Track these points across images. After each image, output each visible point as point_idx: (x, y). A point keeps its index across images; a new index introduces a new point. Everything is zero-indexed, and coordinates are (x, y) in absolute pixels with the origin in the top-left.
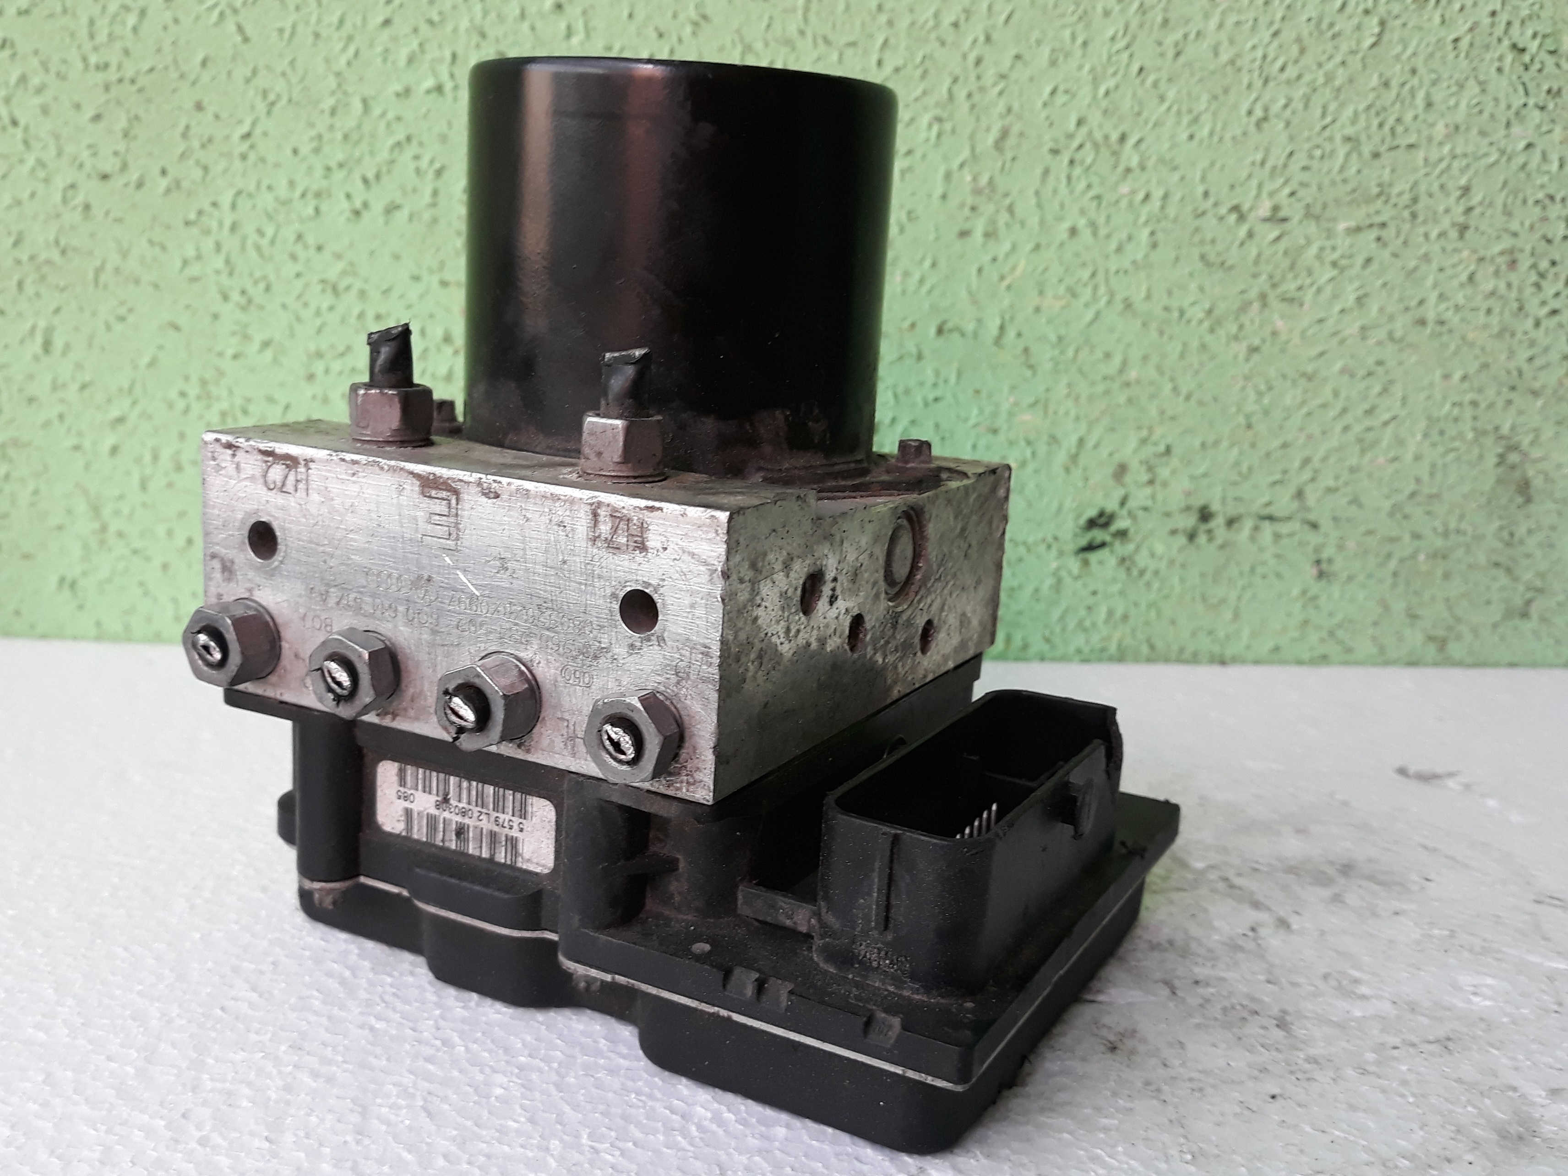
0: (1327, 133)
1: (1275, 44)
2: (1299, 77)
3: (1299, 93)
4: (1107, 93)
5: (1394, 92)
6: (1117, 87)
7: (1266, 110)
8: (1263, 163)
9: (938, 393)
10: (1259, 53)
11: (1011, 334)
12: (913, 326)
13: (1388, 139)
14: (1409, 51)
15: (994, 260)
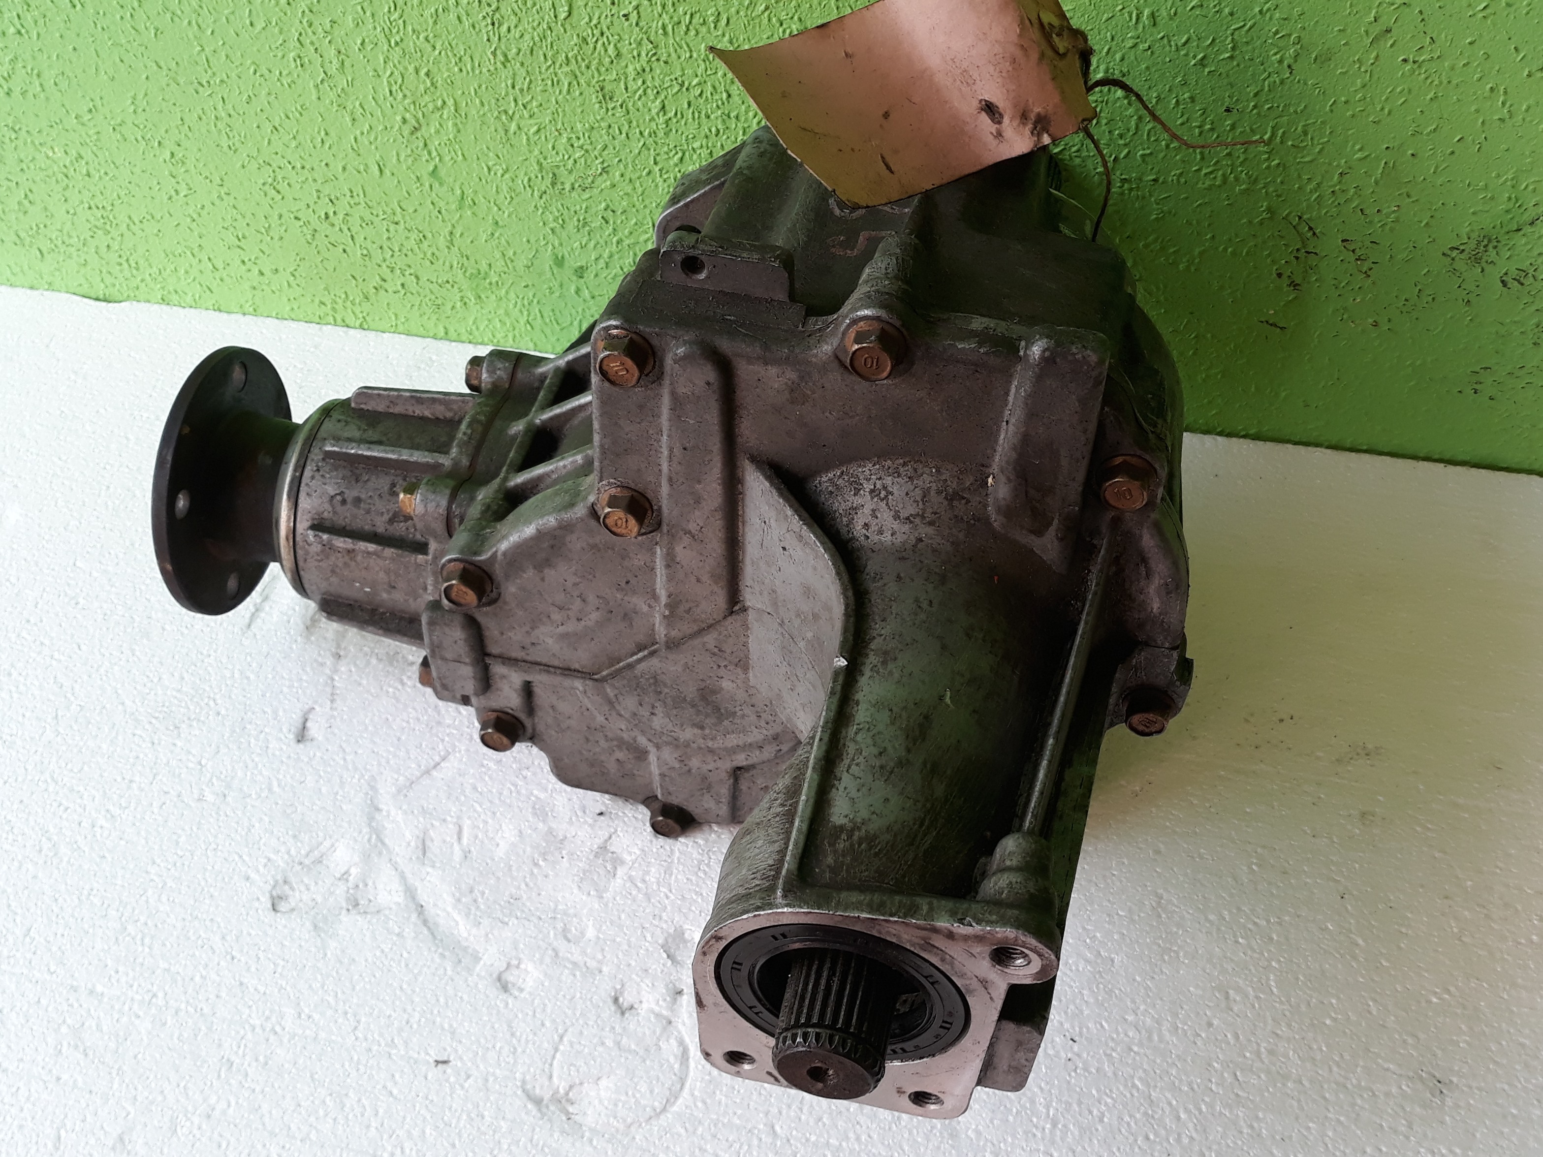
0: (552, 69)
1: (497, 15)
2: (522, 36)
3: (525, 45)
4: (397, 44)
5: (592, 46)
6: (402, 40)
7: (506, 56)
8: (513, 87)
9: (356, 199)
10: (489, 21)
11: (387, 172)
12: (327, 164)
13: (596, 75)
14: (594, 22)
15: (362, 133)
